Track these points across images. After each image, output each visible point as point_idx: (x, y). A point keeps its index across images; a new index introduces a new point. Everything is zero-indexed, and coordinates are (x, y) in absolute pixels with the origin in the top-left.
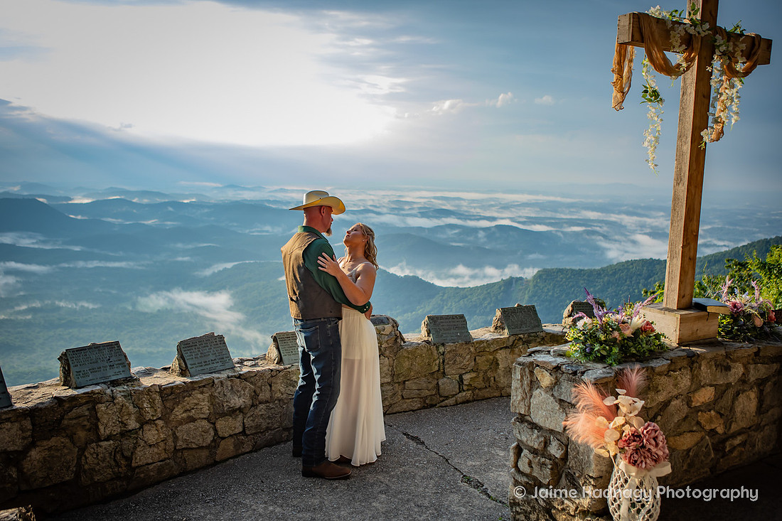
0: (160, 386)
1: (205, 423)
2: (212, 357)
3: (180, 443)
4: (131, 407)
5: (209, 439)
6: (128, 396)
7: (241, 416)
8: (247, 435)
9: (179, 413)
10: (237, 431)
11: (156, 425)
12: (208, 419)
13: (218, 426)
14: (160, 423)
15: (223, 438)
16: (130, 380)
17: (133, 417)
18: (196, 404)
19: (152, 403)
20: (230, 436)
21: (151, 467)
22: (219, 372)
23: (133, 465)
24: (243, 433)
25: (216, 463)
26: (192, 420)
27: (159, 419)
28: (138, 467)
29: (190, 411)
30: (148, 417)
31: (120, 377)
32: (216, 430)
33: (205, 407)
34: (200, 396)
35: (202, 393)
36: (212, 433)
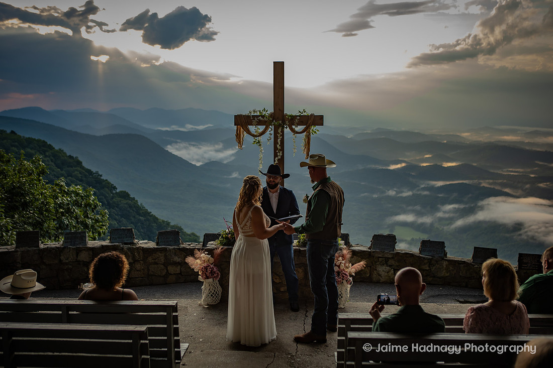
0: (143, 247)
1: (162, 266)
2: (171, 239)
3: (150, 272)
4: (130, 253)
5: (164, 273)
6: (129, 249)
7: (179, 267)
8: (182, 275)
9: (150, 259)
10: (177, 272)
11: (140, 263)
12: (164, 264)
13: (168, 268)
14: (142, 262)
15: (171, 274)
16: (133, 244)
17: (131, 258)
18: (158, 257)
19: (139, 253)
20: (174, 274)
21: (137, 279)
22: (171, 246)
23: (130, 277)
24: (180, 273)
25: (166, 284)
26: (156, 263)
27: (141, 260)
28: (132, 278)
29: (155, 259)
30: (137, 259)
31: (129, 242)
32: (167, 270)
33: (162, 259)
34: (160, 254)
35: (161, 253)
36: (166, 271)
